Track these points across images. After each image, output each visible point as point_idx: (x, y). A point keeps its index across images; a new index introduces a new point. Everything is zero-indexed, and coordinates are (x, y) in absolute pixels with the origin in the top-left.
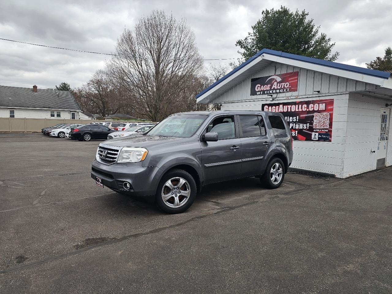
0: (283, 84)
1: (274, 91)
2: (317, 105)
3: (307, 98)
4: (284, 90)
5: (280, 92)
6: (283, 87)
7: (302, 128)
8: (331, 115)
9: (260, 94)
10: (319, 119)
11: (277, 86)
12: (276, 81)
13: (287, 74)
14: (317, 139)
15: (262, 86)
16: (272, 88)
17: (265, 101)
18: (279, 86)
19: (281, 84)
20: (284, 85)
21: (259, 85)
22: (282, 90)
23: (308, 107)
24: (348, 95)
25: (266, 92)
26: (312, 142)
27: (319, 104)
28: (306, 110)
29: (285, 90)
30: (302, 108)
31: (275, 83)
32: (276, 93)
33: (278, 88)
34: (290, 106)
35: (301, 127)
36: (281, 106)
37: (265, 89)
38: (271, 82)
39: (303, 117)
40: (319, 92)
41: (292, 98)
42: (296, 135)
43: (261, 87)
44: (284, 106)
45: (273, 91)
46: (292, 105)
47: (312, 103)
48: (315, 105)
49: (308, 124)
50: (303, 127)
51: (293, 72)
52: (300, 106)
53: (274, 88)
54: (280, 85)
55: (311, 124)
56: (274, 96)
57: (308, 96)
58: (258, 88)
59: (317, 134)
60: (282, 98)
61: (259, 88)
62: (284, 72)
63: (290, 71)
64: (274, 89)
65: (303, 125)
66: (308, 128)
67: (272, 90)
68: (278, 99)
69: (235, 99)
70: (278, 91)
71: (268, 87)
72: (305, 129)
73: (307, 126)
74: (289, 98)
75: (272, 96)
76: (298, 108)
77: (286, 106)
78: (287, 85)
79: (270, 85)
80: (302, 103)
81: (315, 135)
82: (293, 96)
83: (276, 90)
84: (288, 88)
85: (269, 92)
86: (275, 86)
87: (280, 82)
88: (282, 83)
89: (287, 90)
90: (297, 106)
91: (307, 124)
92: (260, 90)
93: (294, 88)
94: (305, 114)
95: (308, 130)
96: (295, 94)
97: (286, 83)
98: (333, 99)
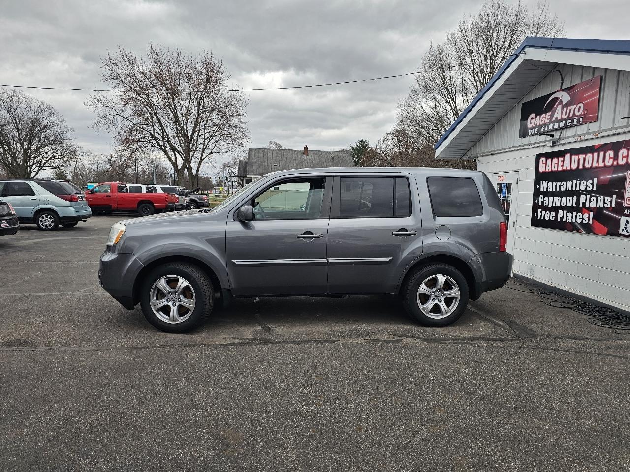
0: (573, 107)
1: (556, 126)
3: (616, 134)
4: (573, 122)
5: (566, 127)
6: (571, 115)
7: (602, 206)
9: (534, 134)
11: (562, 112)
12: (561, 102)
13: (581, 85)
15: (538, 118)
16: (554, 119)
17: (542, 148)
18: (565, 114)
19: (570, 107)
20: (575, 109)
21: (534, 116)
22: (571, 121)
23: (616, 158)
25: (543, 129)
26: (621, 238)
28: (612, 165)
29: (575, 121)
30: (604, 160)
31: (559, 108)
32: (560, 128)
33: (564, 117)
34: (584, 156)
35: (600, 205)
36: (567, 156)
37: (541, 123)
38: (552, 106)
39: (605, 180)
41: (587, 137)
42: (590, 222)
43: (535, 119)
44: (573, 157)
45: (554, 126)
46: (586, 154)
47: (625, 148)
49: (614, 196)
50: (604, 203)
51: (591, 79)
52: (602, 154)
53: (557, 118)
54: (566, 111)
55: (621, 196)
56: (557, 135)
57: (617, 131)
60: (571, 138)
61: (533, 121)
62: (576, 80)
63: (587, 77)
64: (556, 120)
65: (604, 199)
66: (613, 206)
67: (553, 122)
68: (563, 141)
69: (498, 147)
70: (563, 124)
71: (546, 118)
72: (607, 209)
73: (611, 202)
74: (583, 138)
75: (552, 136)
76: (598, 161)
77: (577, 157)
78: (578, 109)
79: (550, 113)
80: (604, 148)
81: (627, 221)
82: (590, 133)
83: (559, 122)
84: (581, 115)
85: (548, 128)
86: (558, 113)
87: (567, 105)
88: (571, 105)
89: (579, 121)
90: (596, 155)
91: (612, 197)
92: (535, 125)
93: (592, 115)
94: (609, 174)
95: (613, 210)
96: (594, 127)
97: (577, 104)
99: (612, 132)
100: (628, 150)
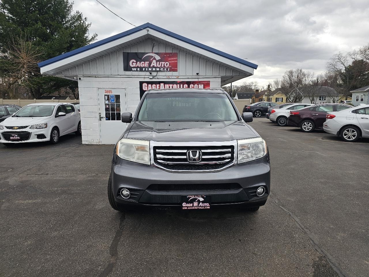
0: (163, 63)
1: (154, 69)
2: (197, 85)
3: (188, 78)
4: (164, 69)
5: (160, 71)
6: (163, 66)
9: (137, 71)
11: (157, 64)
12: (155, 59)
13: (166, 54)
15: (138, 63)
16: (151, 66)
17: (143, 79)
18: (159, 65)
19: (161, 62)
21: (135, 61)
23: (189, 87)
24: (221, 78)
25: (144, 69)
27: (198, 84)
29: (165, 69)
30: (183, 87)
31: (154, 61)
32: (156, 71)
33: (158, 66)
34: (172, 85)
36: (162, 84)
37: (142, 66)
38: (149, 59)
40: (197, 74)
41: (172, 77)
43: (136, 63)
44: (166, 85)
45: (152, 69)
46: (173, 84)
47: (192, 84)
48: (195, 85)
51: (172, 53)
52: (182, 85)
56: (154, 74)
57: (189, 77)
58: (132, 63)
60: (162, 76)
61: (134, 64)
62: (162, 51)
63: (169, 51)
64: (154, 67)
67: (151, 67)
68: (158, 77)
69: (101, 73)
70: (158, 69)
71: (146, 64)
74: (170, 77)
75: (151, 73)
77: (168, 85)
78: (167, 64)
79: (148, 62)
80: (183, 83)
82: (174, 76)
83: (156, 68)
84: (168, 67)
85: (148, 69)
86: (154, 63)
87: (159, 61)
89: (167, 69)
90: (178, 85)
92: (137, 66)
93: (174, 68)
96: (175, 73)
97: (165, 62)
98: (209, 81)
99: (187, 77)
100: (194, 85)
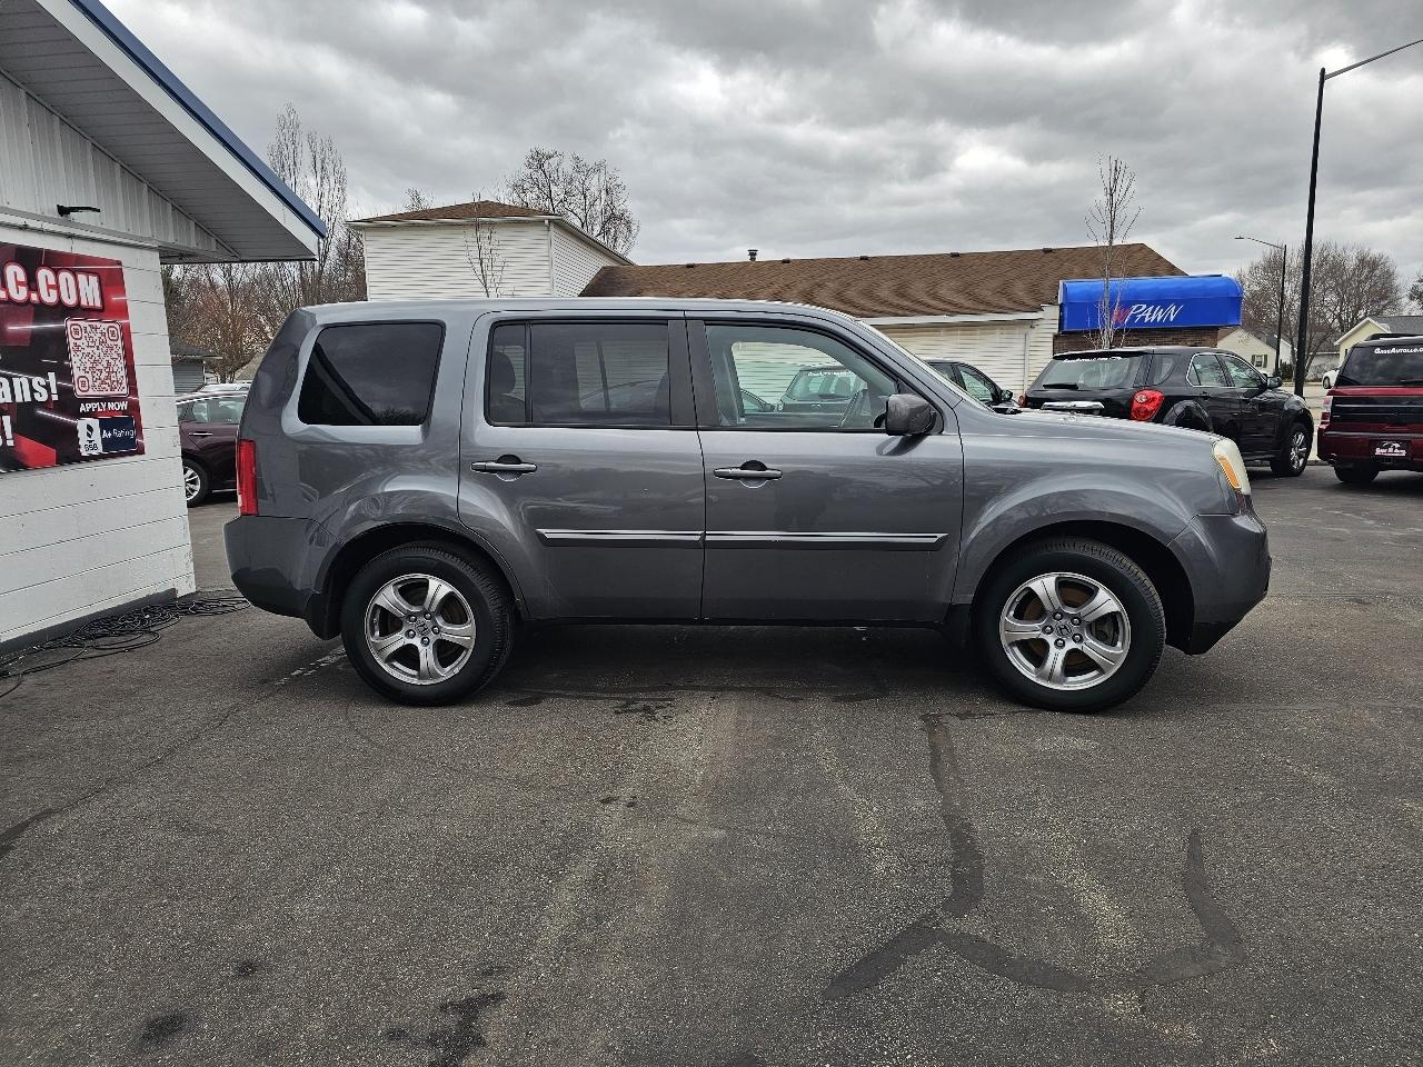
2: (70, 276)
3: (25, 228)
7: (28, 399)
8: (126, 334)
10: (89, 350)
14: (100, 450)
23: (34, 284)
24: (158, 255)
26: (84, 465)
27: (74, 273)
28: (28, 301)
35: (23, 396)
39: (18, 336)
40: (62, 210)
42: (10, 443)
47: (48, 266)
48: (63, 277)
49: (52, 375)
50: (33, 391)
55: (65, 373)
57: (32, 224)
59: (95, 423)
65: (30, 382)
66: (55, 398)
72: (43, 405)
73: (47, 387)
81: (89, 428)
91: (46, 377)
94: (26, 321)
95: (59, 407)
98: (119, 263)
99: (20, 221)
100: (56, 273)
